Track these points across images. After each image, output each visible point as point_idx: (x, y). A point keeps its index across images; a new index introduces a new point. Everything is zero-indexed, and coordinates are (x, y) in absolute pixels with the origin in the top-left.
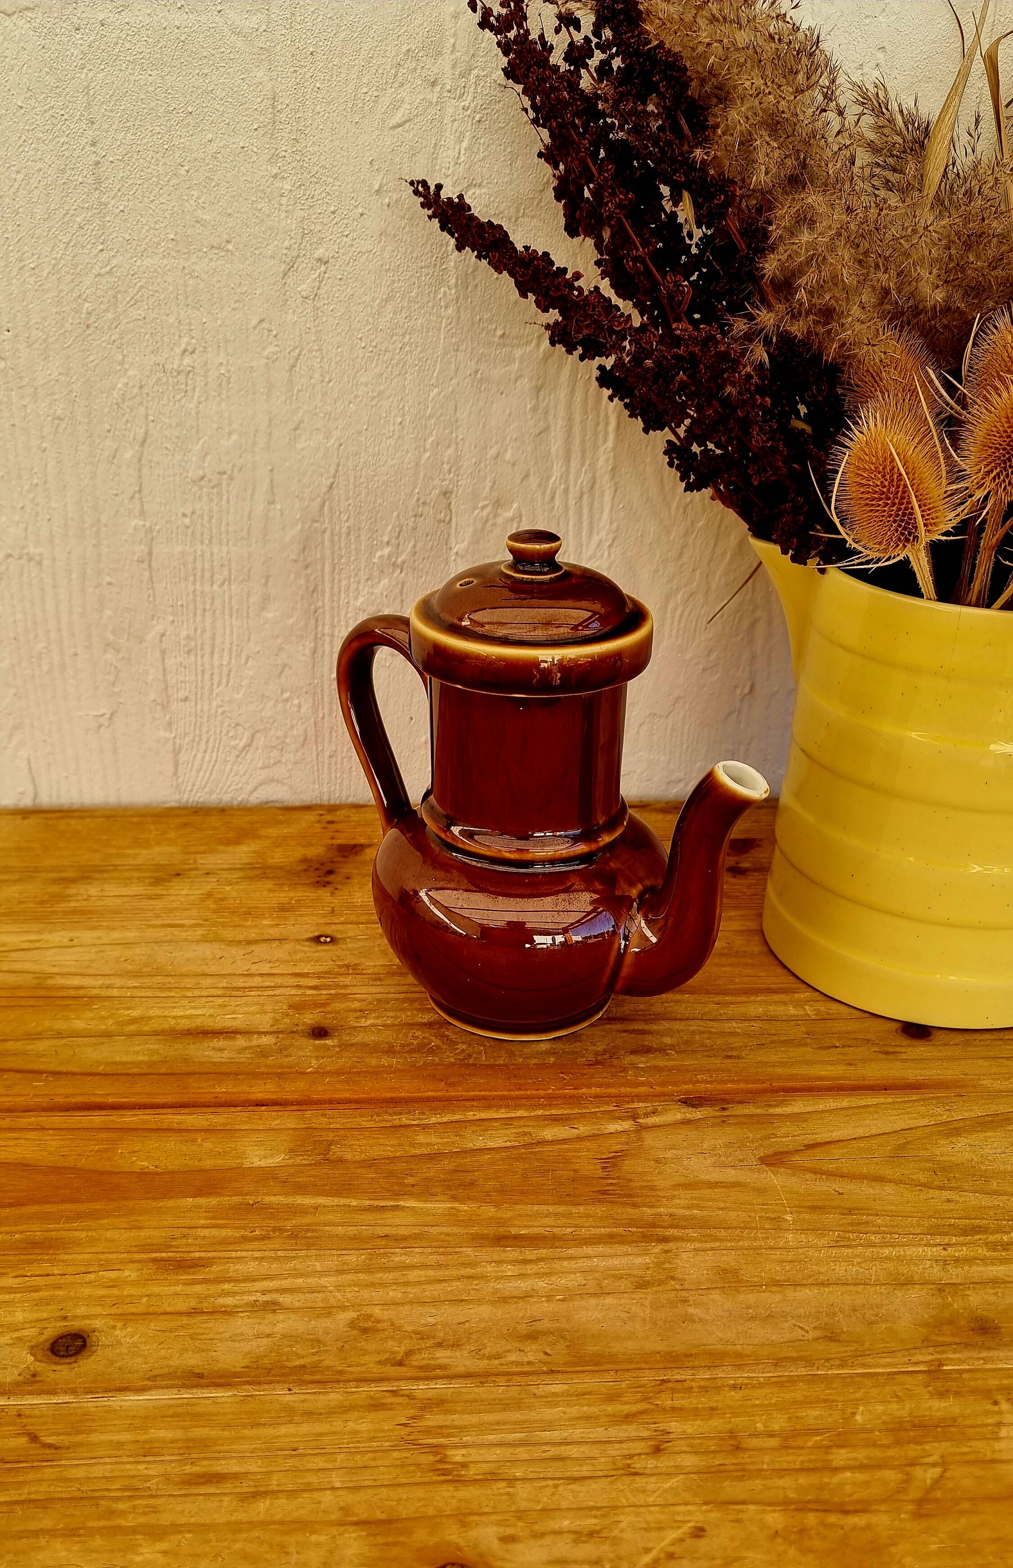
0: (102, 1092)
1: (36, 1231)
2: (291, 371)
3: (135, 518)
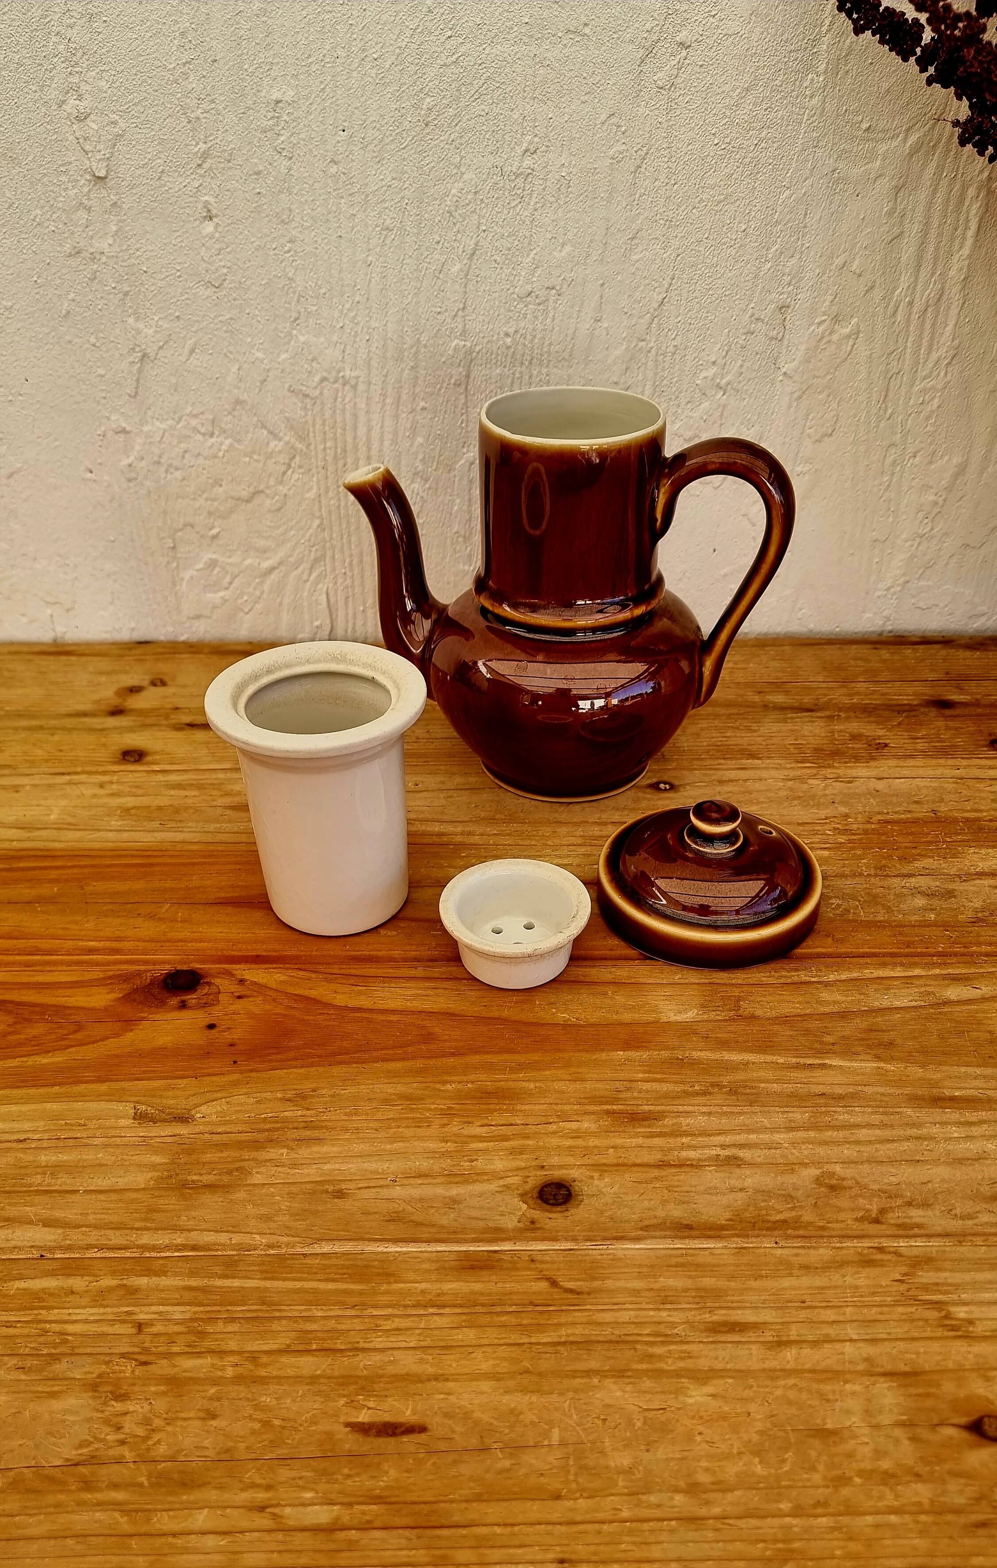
1: (486, 1080)
3: (456, 337)
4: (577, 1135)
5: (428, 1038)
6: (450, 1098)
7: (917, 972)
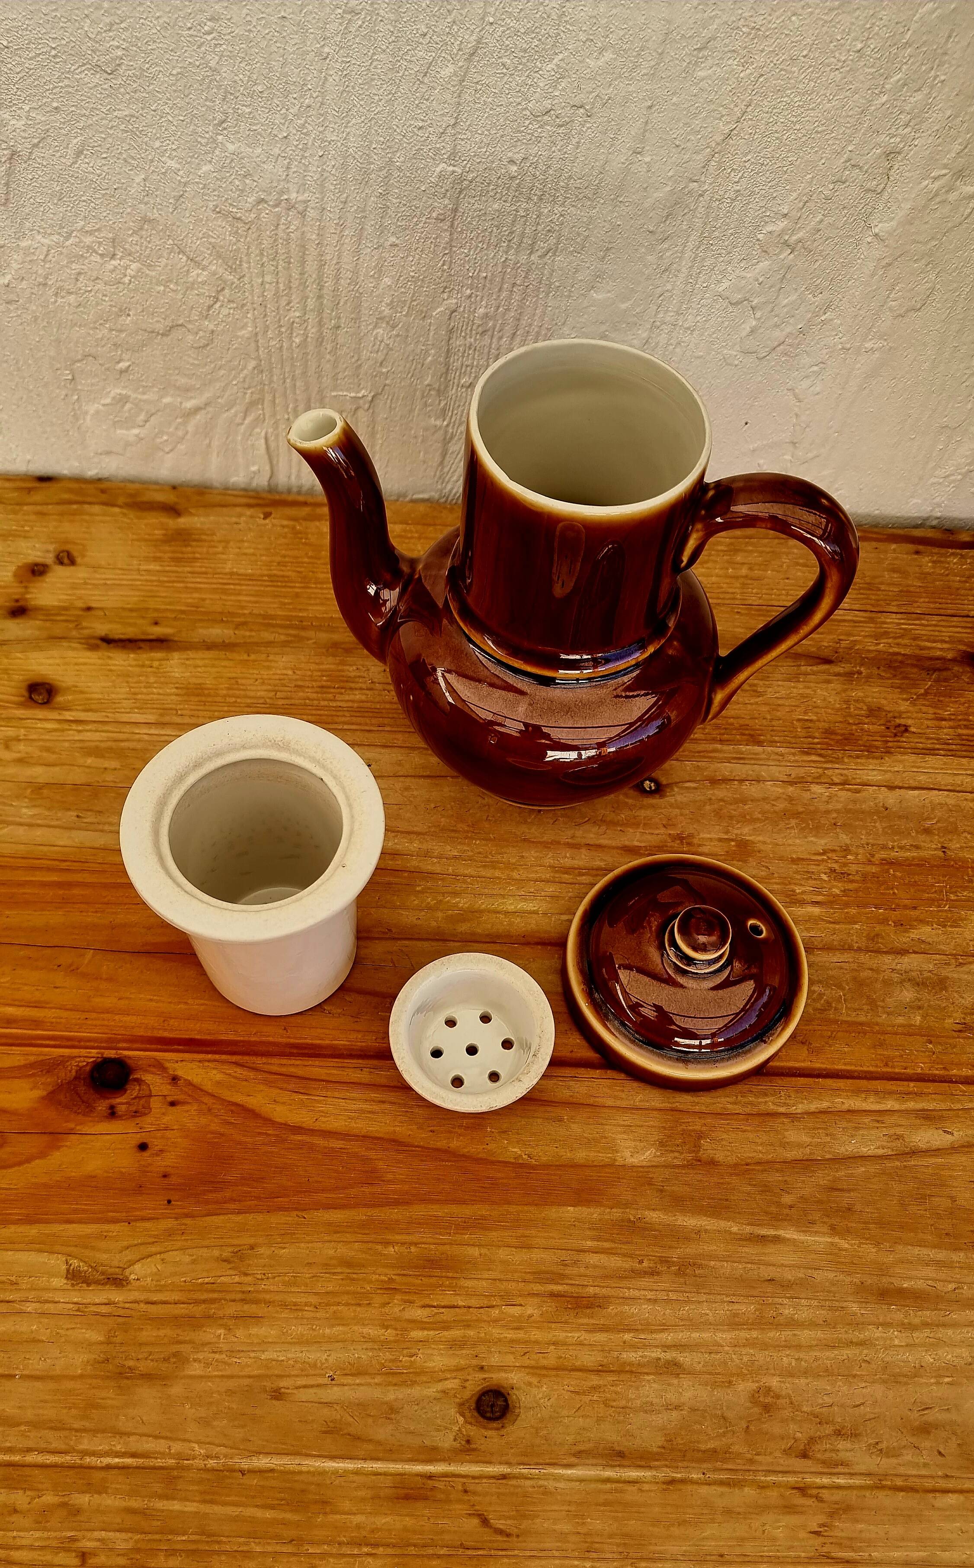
1: (429, 1242)
3: (442, 161)
4: (517, 1326)
5: (371, 1176)
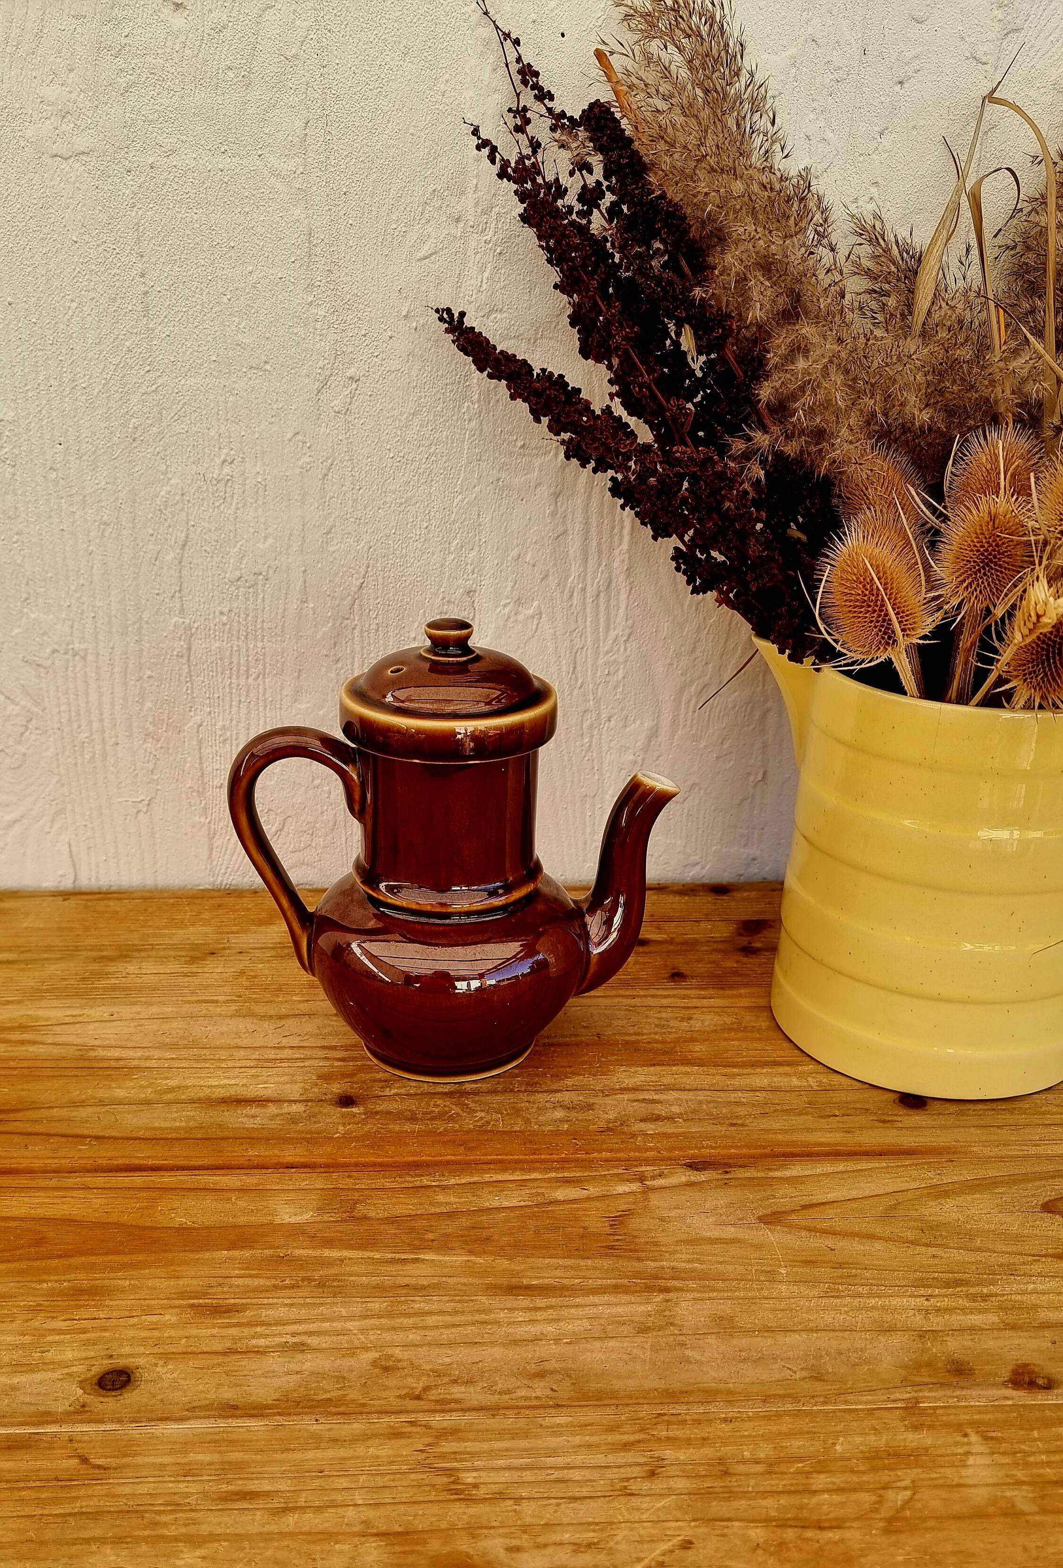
0: (143, 1155)
1: (83, 1279)
2: (324, 478)
3: (175, 615)
4: (154, 1327)
6: (42, 1295)
7: (534, 1175)
